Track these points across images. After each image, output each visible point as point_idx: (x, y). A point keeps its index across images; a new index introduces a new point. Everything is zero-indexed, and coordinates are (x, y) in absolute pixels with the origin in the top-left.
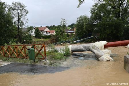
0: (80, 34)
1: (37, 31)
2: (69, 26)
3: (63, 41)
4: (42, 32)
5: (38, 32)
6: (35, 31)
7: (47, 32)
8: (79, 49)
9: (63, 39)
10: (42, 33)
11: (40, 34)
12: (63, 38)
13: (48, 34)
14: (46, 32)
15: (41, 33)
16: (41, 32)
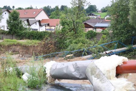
0: (123, 32)
1: (14, 20)
2: (104, 11)
3: (74, 49)
4: (28, 21)
5: (16, 22)
6: (10, 18)
7: (42, 24)
8: (65, 71)
9: (76, 43)
10: (29, 25)
11: (21, 28)
12: (74, 41)
13: (43, 29)
14: (39, 22)
15: (25, 24)
16: (26, 22)
